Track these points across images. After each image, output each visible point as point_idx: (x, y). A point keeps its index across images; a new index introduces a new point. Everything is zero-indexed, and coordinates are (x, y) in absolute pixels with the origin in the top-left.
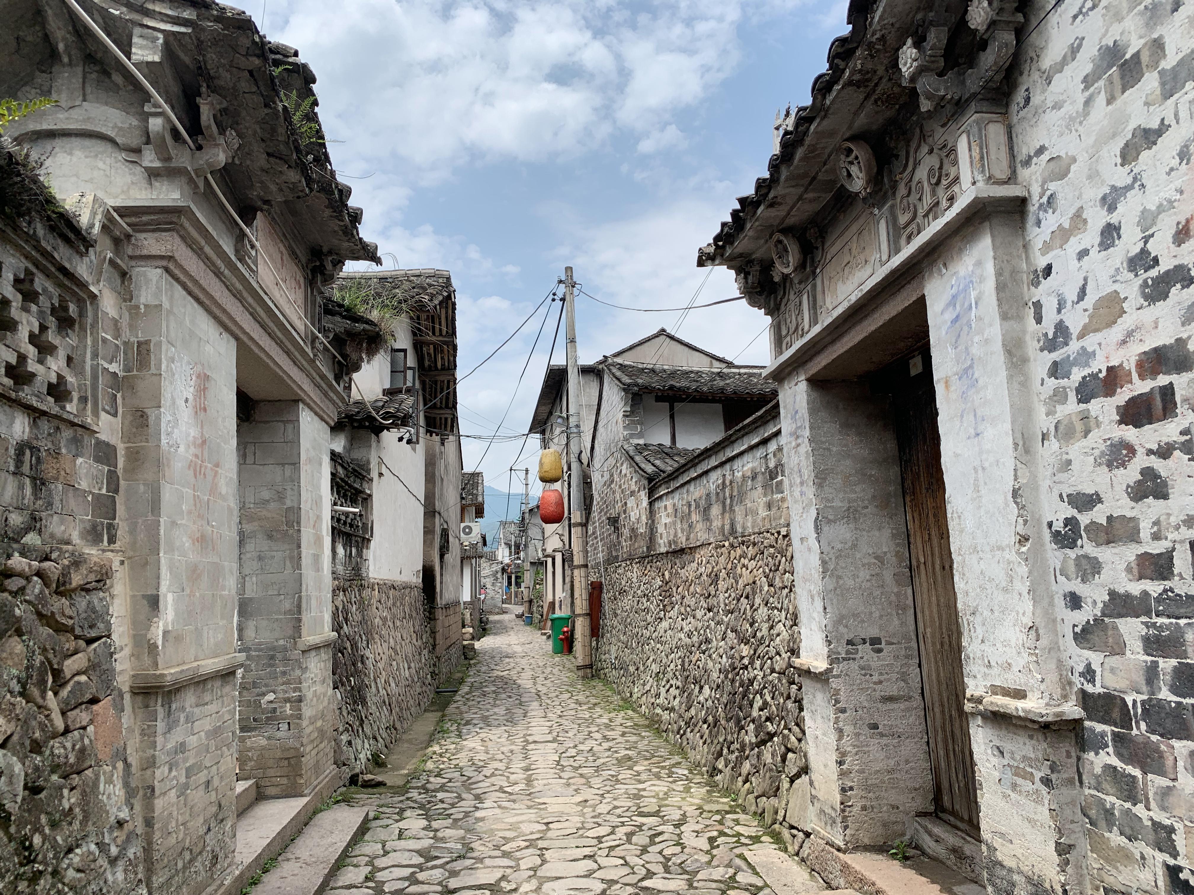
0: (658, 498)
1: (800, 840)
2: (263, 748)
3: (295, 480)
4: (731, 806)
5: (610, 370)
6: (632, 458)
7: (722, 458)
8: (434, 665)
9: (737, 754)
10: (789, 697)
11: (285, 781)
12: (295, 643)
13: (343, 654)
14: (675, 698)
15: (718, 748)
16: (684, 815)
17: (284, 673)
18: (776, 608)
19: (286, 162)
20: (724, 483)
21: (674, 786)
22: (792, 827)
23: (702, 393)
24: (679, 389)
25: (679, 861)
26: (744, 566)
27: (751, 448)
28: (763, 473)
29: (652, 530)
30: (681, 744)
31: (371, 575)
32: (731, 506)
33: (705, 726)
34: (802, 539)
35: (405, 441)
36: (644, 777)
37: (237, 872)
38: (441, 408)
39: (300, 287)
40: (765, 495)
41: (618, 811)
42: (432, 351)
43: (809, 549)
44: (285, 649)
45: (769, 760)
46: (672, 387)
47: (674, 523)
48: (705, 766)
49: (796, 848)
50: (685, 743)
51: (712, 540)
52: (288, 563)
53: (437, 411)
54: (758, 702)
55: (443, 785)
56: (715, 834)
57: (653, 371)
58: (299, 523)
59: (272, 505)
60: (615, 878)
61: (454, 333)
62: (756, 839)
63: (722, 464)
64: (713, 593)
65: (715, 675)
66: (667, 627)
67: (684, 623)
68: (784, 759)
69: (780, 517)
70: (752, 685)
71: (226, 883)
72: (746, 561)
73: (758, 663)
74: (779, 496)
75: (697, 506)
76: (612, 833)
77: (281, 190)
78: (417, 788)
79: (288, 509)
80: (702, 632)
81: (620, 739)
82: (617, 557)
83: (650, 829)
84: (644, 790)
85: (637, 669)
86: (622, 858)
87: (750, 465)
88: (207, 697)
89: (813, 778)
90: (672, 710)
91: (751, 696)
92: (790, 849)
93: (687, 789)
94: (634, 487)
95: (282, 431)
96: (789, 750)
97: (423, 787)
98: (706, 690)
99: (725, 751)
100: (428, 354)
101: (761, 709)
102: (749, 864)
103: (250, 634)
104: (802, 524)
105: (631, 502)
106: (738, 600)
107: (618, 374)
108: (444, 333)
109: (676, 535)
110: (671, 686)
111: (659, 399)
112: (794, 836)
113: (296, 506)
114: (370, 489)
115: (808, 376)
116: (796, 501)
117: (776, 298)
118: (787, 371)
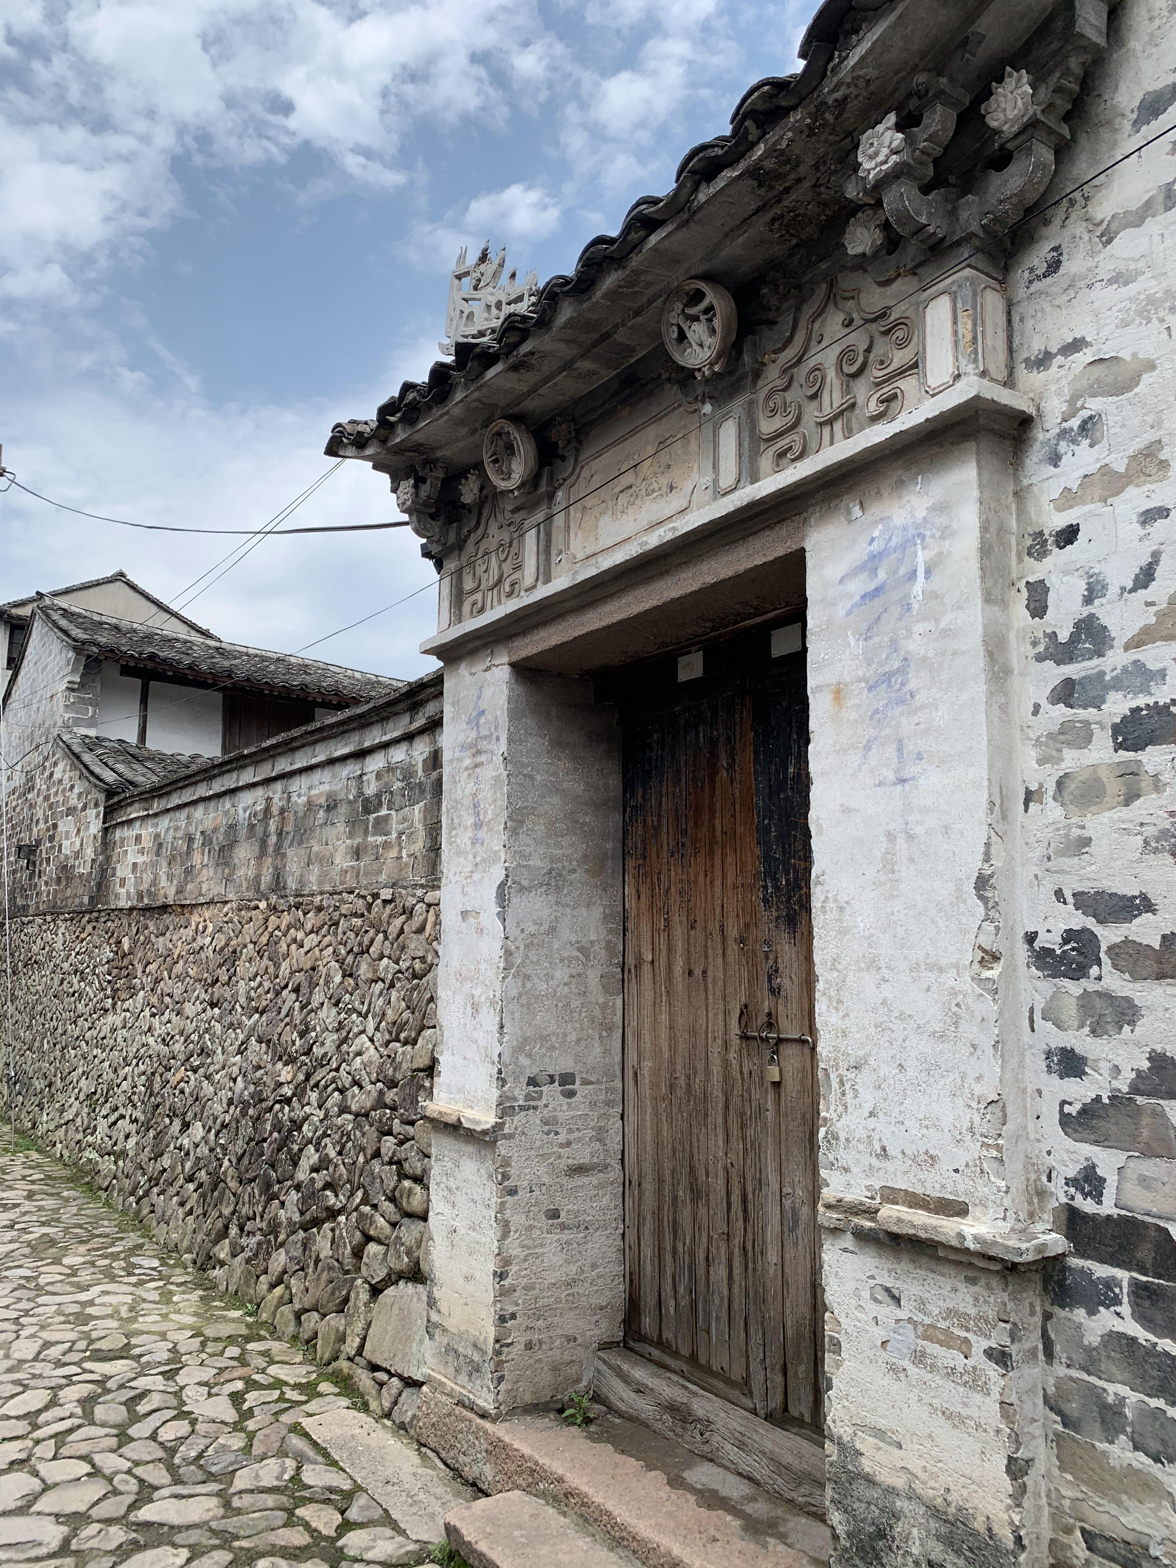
0: (122, 823)
1: (394, 1391)
4: (248, 1326)
5: (48, 616)
6: (77, 757)
7: (266, 770)
9: (259, 1237)
10: (377, 1154)
14: (127, 1137)
15: (219, 1224)
16: (174, 1350)
18: (354, 1010)
20: (267, 810)
21: (140, 1292)
22: (374, 1368)
23: (200, 672)
24: (164, 660)
25: (193, 1454)
26: (295, 941)
27: (331, 762)
28: (350, 802)
29: (103, 871)
30: (138, 1212)
32: (278, 847)
33: (191, 1186)
34: (465, 914)
36: (84, 1276)
40: (351, 836)
41: (54, 1352)
43: (480, 931)
45: (325, 1251)
46: (152, 657)
47: (154, 865)
48: (189, 1251)
49: (387, 1405)
50: (145, 1211)
51: (231, 896)
54: (311, 1156)
56: (239, 1385)
57: (116, 628)
60: (83, 1508)
62: (310, 1390)
63: (267, 782)
64: (224, 978)
65: (218, 1108)
66: (118, 1022)
67: (156, 1022)
68: (358, 1253)
69: (380, 872)
70: (299, 1128)
72: (300, 935)
73: (314, 1096)
74: (380, 839)
75: (207, 841)
76: (53, 1403)
80: (195, 1037)
81: (27, 1206)
82: (25, 908)
83: (122, 1386)
84: (91, 1303)
85: (50, 1085)
86: (86, 1458)
87: (326, 788)
89: (437, 1293)
90: (122, 1154)
91: (296, 1147)
92: (373, 1405)
93: (166, 1297)
94: (73, 801)
96: (368, 1239)
98: (197, 1130)
99: (234, 1231)
101: (315, 1169)
102: (315, 1444)
104: (469, 889)
105: (66, 825)
106: (278, 994)
107: (63, 623)
109: (155, 882)
110: (122, 1117)
111: (126, 671)
112: (381, 1384)
115: (515, 658)
116: (459, 853)
117: (459, 530)
118: (471, 646)
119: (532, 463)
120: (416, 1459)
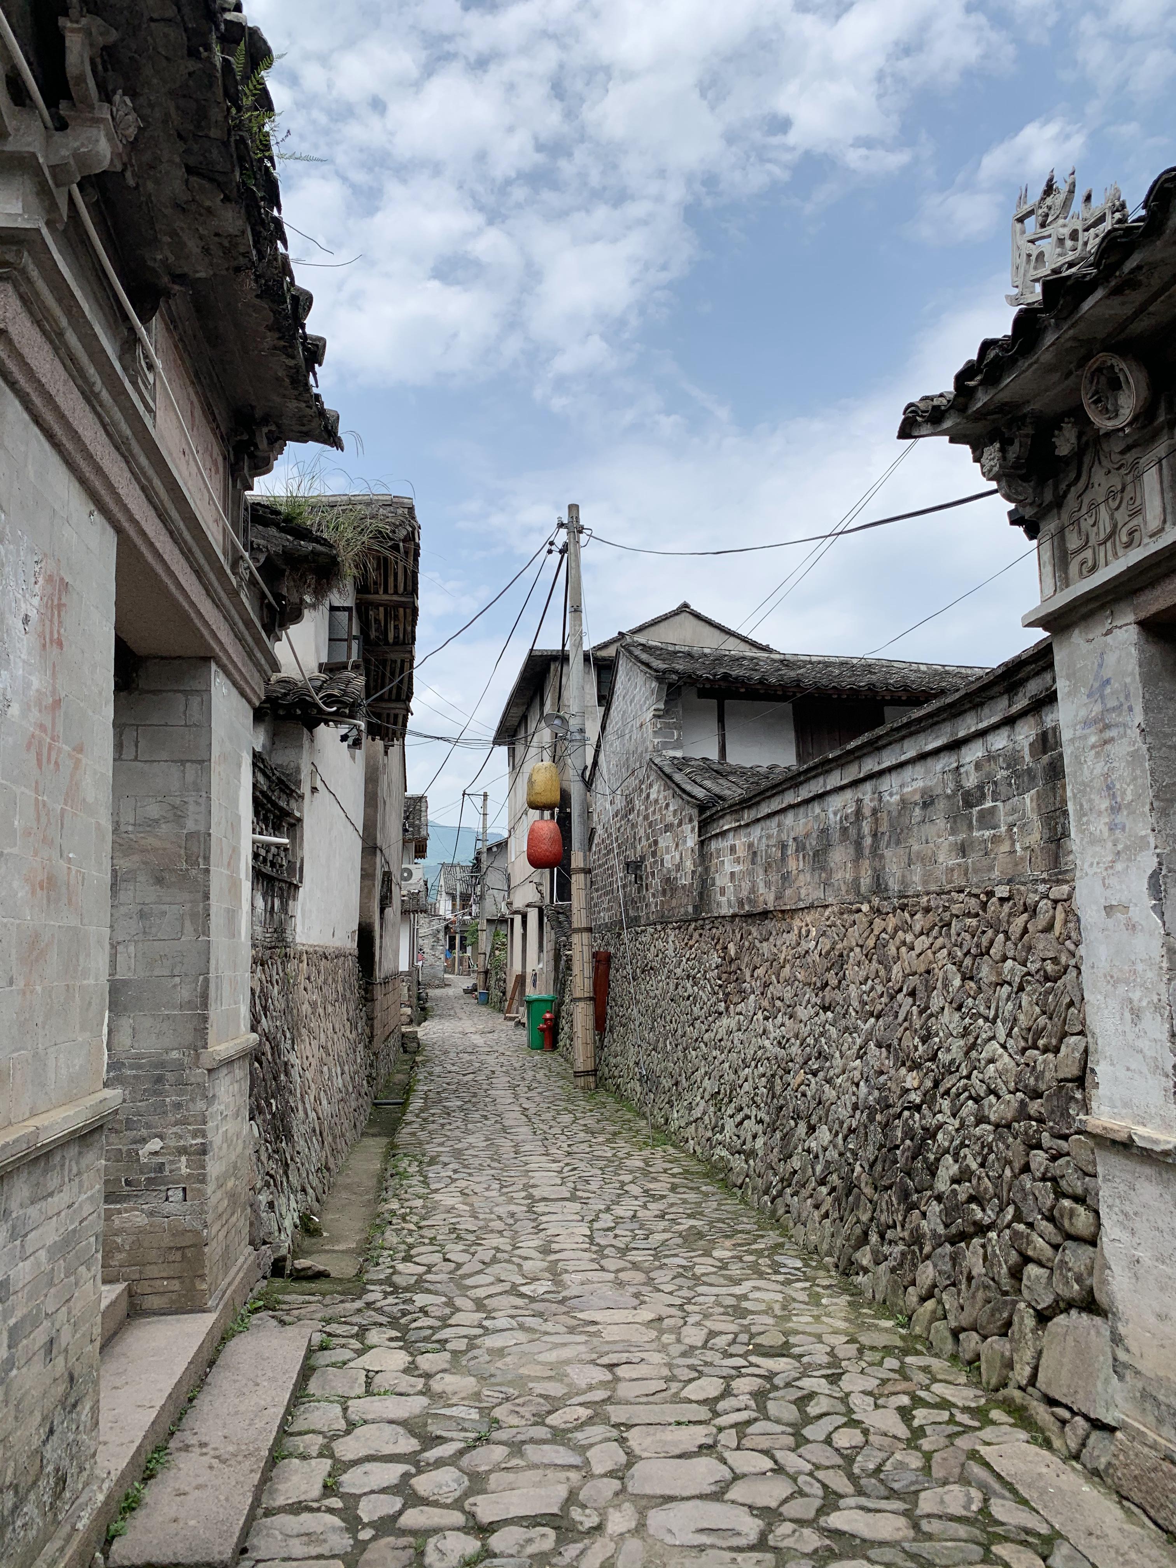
0: (716, 835)
1: (1080, 1432)
2: (140, 1231)
3: (203, 789)
4: (902, 1338)
5: (630, 652)
6: (669, 777)
7: (852, 773)
8: (371, 1066)
9: (901, 1247)
10: (1026, 1168)
11: (176, 1285)
12: (198, 1056)
13: (261, 1064)
14: (755, 1137)
15: (858, 1230)
16: (832, 1353)
17: (178, 1106)
18: (980, 1015)
19: (221, 187)
20: (858, 813)
21: (789, 1291)
22: (1052, 1402)
23: (770, 686)
24: (736, 678)
25: (871, 1466)
26: (904, 943)
27: (923, 757)
28: (948, 797)
29: (703, 882)
30: (774, 1212)
31: (298, 940)
32: (875, 848)
33: (824, 1190)
34: (1109, 909)
35: (350, 741)
36: (735, 1270)
37: (101, 1497)
38: (390, 700)
39: (217, 472)
40: (953, 832)
41: (721, 1342)
42: (382, 616)
43: (1132, 927)
44: (180, 1067)
45: (978, 1269)
46: (726, 676)
47: (751, 873)
48: (829, 1254)
49: (1073, 1445)
50: (781, 1211)
51: (830, 900)
52: (188, 923)
53: (384, 705)
54: (948, 1168)
55: (420, 1279)
56: (905, 1400)
57: (689, 655)
58: (207, 859)
59: (164, 828)
60: (773, 1504)
61: (414, 591)
62: (980, 1414)
63: (855, 784)
64: (834, 982)
65: (843, 1113)
66: (733, 1025)
67: (769, 1025)
68: (1016, 1274)
69: (991, 868)
70: (933, 1137)
71: (79, 1526)
72: (909, 938)
73: (946, 1104)
74: (987, 833)
75: (800, 847)
76: (727, 1393)
77: (206, 250)
78: (380, 1282)
79: (190, 836)
80: (810, 1041)
81: (673, 1198)
82: (637, 919)
83: (788, 1385)
84: (745, 1297)
85: (676, 1084)
86: (767, 1453)
87: (920, 784)
88: (53, 1181)
89: (1122, 1329)
90: (751, 1154)
91: (932, 1157)
92: (1057, 1443)
93: (815, 1299)
94: (670, 818)
95: (182, 708)
96: (1027, 1260)
97: (388, 1281)
98: (824, 1134)
99: (874, 1238)
100: (377, 621)
101: (954, 1181)
102: (999, 1477)
103: (124, 1039)
104: (1113, 881)
105: (665, 841)
106: (892, 998)
107: (644, 657)
108: (401, 589)
109: (753, 890)
110: (748, 1117)
111: (703, 694)
112: (1064, 1422)
113: (202, 829)
114: (300, 810)
115: (1143, 615)
116: (1094, 841)
117: (1056, 487)
118: (1084, 610)
119: (1144, 393)
120: (1119, 1513)
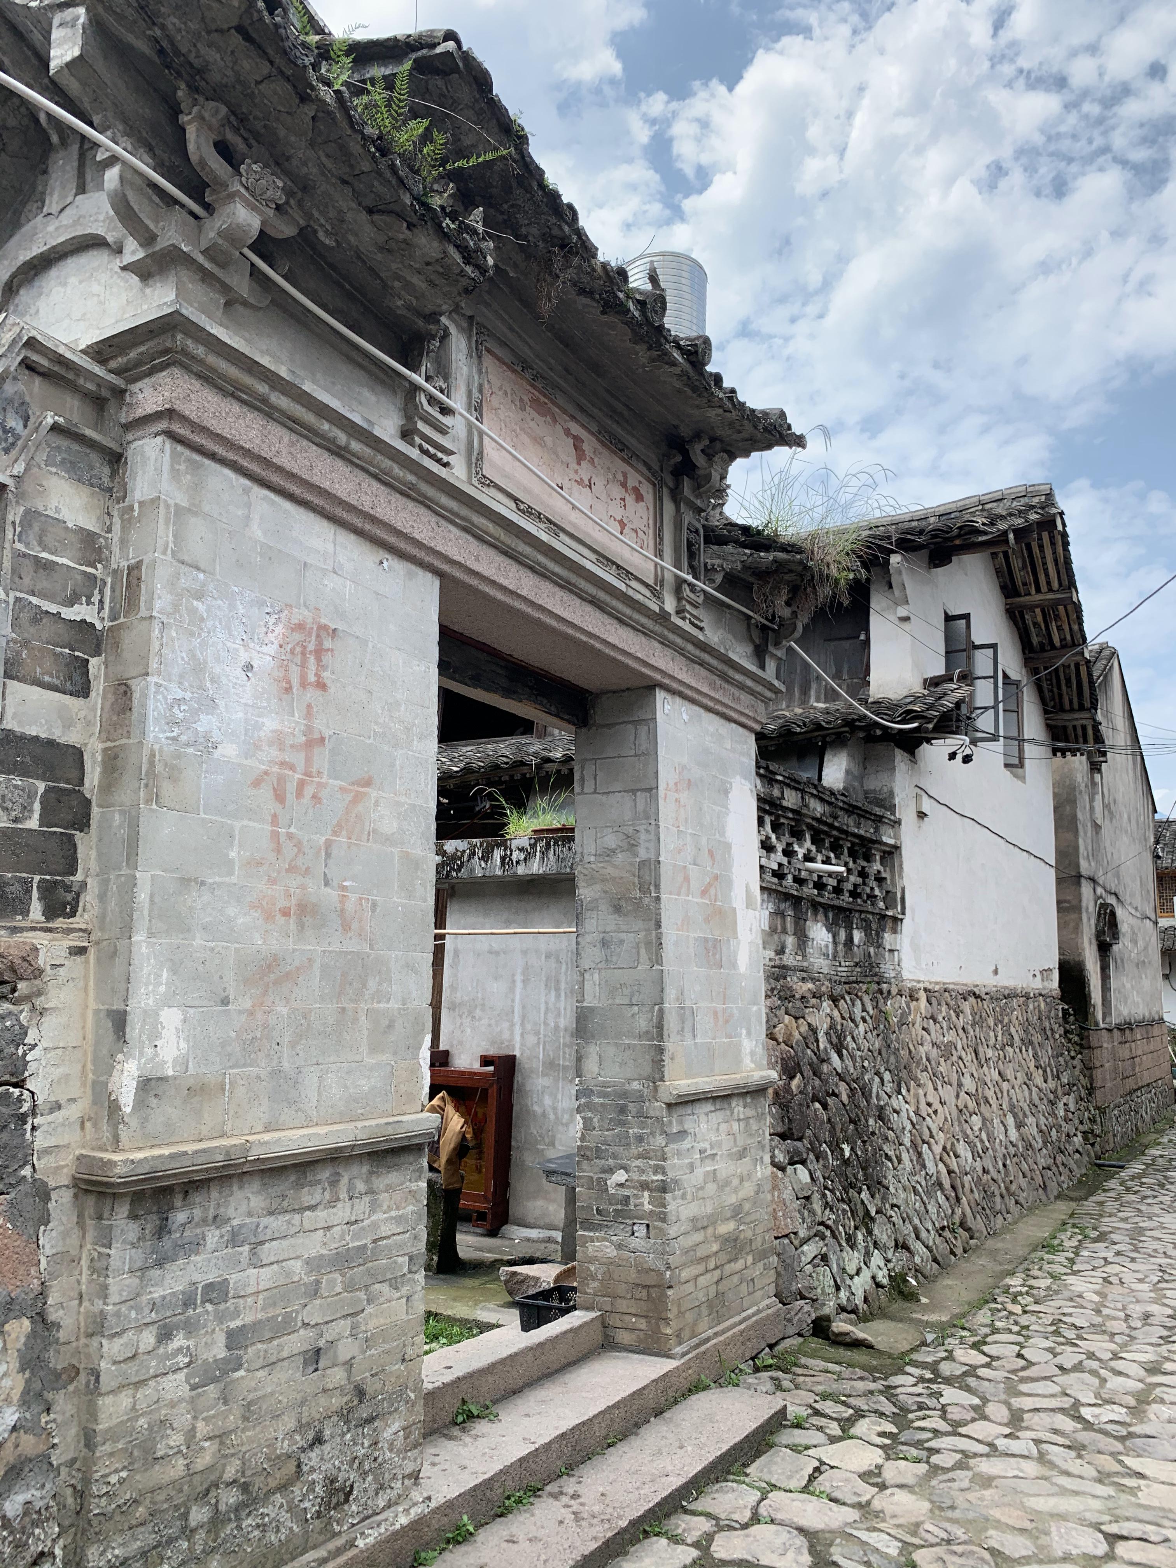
2: (611, 1262)
3: (651, 816)
8: (1092, 1121)
11: (642, 1324)
12: (656, 1088)
17: (640, 1139)
19: (400, 216)
31: (906, 975)
37: (403, 1520)
38: (1072, 710)
42: (1040, 619)
44: (640, 1099)
52: (643, 951)
53: (1066, 716)
55: (972, 1372)
58: (657, 887)
59: (620, 858)
61: (1072, 584)
71: (360, 1543)
78: (923, 1365)
79: (642, 863)
95: (632, 738)
97: (934, 1366)
103: (591, 1066)
108: (1055, 585)
113: (653, 858)
114: (897, 837)
